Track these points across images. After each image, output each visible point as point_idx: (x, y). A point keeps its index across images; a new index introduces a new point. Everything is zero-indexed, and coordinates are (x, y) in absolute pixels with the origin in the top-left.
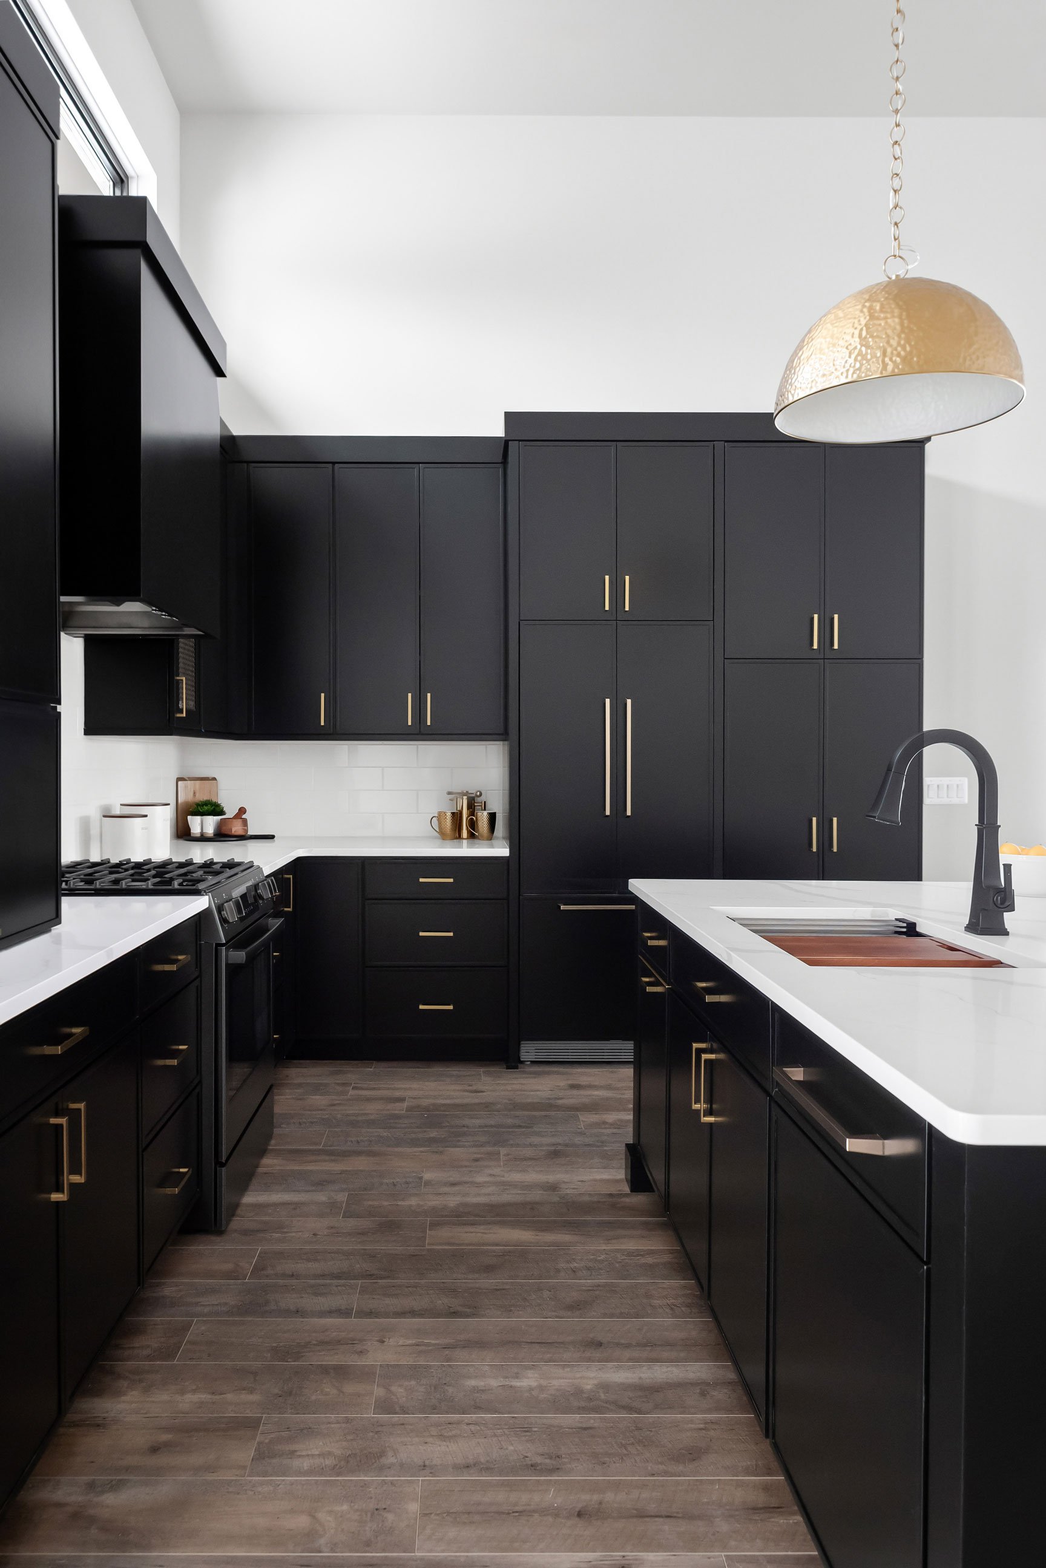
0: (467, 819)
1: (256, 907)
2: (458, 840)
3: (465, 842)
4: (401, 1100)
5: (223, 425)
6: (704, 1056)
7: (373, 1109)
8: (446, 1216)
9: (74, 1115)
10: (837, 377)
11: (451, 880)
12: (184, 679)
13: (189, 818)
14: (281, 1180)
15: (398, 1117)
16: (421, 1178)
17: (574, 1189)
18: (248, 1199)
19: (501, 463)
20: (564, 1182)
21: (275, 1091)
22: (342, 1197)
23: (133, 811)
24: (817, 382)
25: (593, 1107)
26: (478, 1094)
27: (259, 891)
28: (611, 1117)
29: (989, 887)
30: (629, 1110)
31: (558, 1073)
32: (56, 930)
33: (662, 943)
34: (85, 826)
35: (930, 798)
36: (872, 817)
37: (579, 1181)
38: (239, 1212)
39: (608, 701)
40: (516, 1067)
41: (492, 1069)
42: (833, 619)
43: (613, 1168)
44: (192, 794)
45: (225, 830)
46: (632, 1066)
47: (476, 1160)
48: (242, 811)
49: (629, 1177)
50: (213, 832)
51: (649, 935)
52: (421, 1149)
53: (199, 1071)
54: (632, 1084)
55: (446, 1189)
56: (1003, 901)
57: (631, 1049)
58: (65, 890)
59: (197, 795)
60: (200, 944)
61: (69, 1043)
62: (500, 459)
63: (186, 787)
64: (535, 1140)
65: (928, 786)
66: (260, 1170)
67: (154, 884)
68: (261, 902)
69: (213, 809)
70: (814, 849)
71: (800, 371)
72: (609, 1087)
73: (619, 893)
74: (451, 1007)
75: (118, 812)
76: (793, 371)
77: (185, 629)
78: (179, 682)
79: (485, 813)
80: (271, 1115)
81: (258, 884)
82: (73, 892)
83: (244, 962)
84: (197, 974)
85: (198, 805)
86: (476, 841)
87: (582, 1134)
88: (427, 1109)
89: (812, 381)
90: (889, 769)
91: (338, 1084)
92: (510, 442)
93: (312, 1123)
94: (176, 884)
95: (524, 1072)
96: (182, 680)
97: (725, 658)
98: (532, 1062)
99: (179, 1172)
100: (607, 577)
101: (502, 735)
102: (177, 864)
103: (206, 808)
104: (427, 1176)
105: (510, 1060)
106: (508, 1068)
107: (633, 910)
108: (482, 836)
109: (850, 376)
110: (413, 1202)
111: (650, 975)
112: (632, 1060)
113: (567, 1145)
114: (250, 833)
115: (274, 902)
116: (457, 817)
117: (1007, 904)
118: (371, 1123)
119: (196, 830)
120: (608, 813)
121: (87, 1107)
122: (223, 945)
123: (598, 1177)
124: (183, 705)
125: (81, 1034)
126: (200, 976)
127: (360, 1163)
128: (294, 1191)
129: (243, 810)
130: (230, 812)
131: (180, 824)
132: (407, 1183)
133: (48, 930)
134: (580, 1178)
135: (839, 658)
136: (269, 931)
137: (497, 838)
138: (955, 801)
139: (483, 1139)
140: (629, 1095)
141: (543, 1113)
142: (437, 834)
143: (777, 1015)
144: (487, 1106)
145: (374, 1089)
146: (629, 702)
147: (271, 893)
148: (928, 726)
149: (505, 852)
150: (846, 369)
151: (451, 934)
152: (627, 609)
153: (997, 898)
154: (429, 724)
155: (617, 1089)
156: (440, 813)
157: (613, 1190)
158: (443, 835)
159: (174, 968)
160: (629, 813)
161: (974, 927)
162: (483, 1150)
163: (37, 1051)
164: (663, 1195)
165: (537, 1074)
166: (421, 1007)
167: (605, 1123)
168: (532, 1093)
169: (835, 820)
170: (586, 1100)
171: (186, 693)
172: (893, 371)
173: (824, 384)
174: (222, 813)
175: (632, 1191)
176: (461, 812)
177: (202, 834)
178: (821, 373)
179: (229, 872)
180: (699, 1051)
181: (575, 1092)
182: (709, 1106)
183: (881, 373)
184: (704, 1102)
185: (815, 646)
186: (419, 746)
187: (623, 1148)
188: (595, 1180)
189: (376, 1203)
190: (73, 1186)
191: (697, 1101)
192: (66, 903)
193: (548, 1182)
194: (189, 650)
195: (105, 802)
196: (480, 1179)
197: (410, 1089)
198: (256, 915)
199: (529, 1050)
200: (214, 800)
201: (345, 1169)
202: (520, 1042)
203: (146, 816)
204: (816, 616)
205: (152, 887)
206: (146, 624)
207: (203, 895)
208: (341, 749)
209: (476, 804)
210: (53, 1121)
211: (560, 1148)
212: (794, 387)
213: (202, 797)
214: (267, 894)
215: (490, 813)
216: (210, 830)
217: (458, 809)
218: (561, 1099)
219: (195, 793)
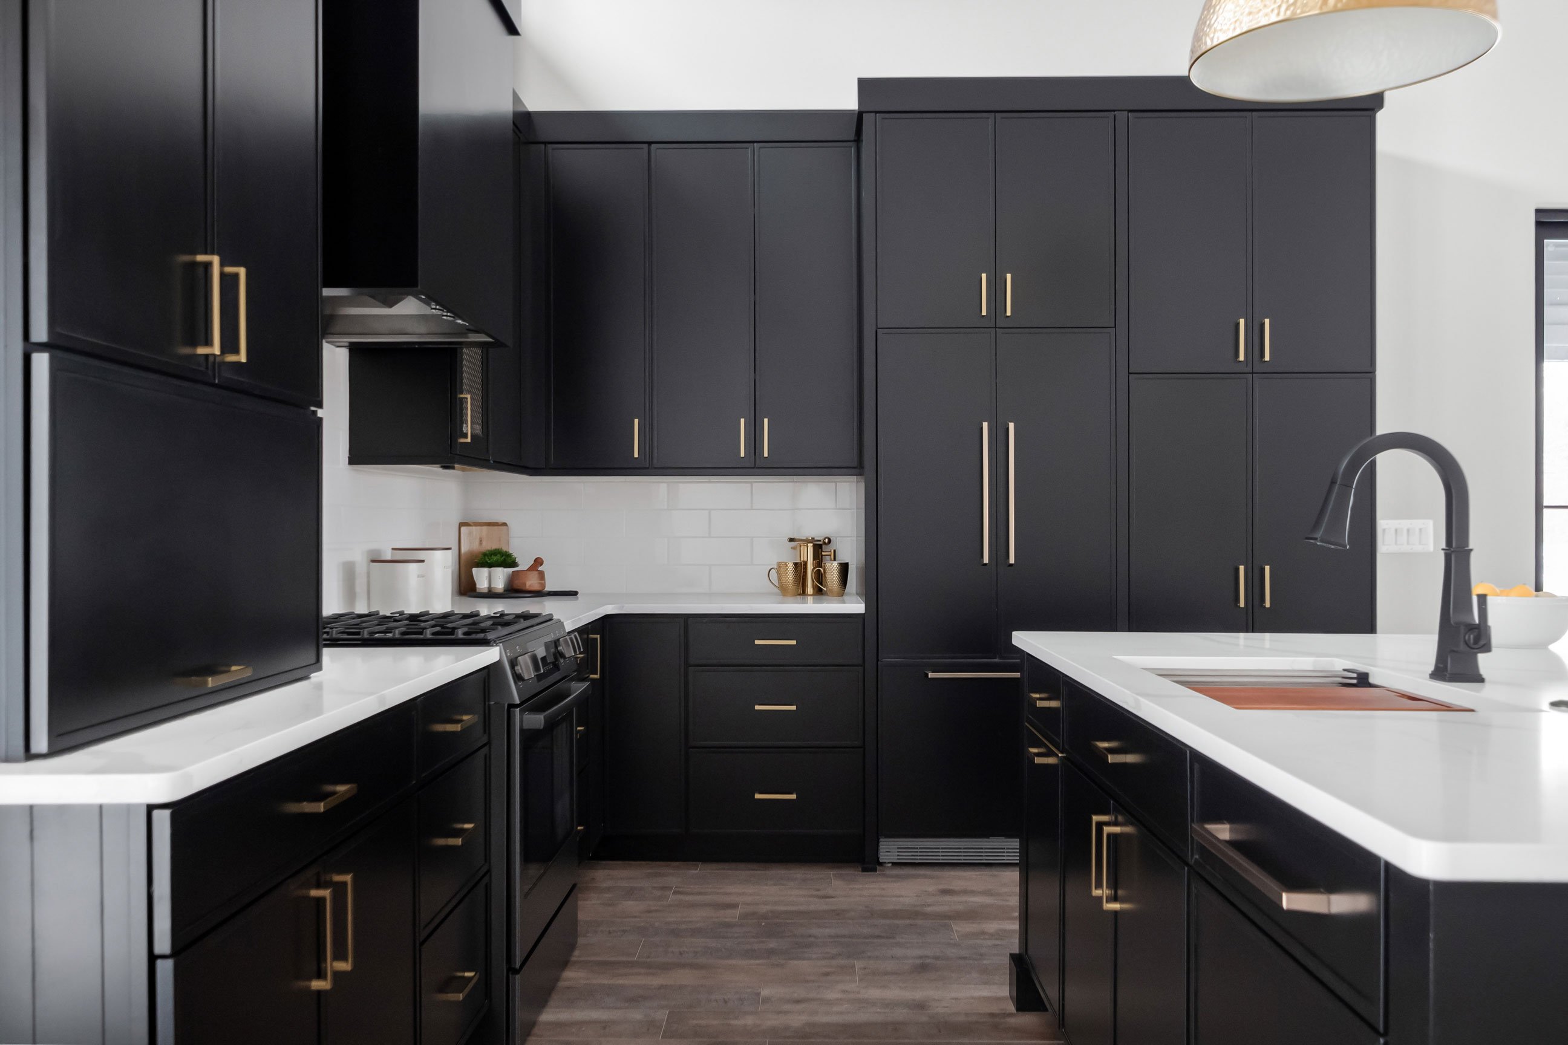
0: (813, 570)
1: (556, 667)
2: (802, 597)
3: (810, 599)
4: (734, 906)
5: (516, 98)
6: (1107, 830)
7: (698, 917)
8: (789, 1037)
9: (339, 890)
10: (1266, 15)
11: (794, 642)
12: (469, 396)
13: (474, 570)
14: (586, 995)
15: (728, 925)
16: (758, 994)
17: (945, 1007)
18: (547, 1016)
19: (854, 141)
20: (934, 1000)
21: (580, 895)
22: (662, 1015)
23: (405, 556)
24: (1241, 23)
25: (971, 915)
26: (827, 900)
27: (560, 648)
28: (992, 927)
29: (1459, 624)
30: (1013, 918)
31: (925, 876)
32: (315, 677)
33: (1054, 704)
34: (349, 572)
35: (1385, 546)
36: (1312, 539)
37: (953, 999)
38: (536, 1030)
39: (985, 425)
40: (875, 870)
41: (844, 872)
42: (1262, 325)
43: (994, 984)
44: (477, 542)
45: (518, 584)
46: (1018, 869)
47: (827, 974)
48: (538, 562)
49: (1015, 994)
50: (503, 586)
51: (1037, 696)
52: (758, 962)
53: (487, 858)
54: (1017, 890)
55: (787, 1007)
56: (1477, 640)
57: (1017, 849)
58: (325, 640)
59: (484, 543)
60: (489, 705)
61: (332, 801)
62: (852, 137)
63: (470, 533)
64: (898, 952)
65: (1384, 530)
66: (561, 984)
67: (433, 634)
68: (562, 661)
69: (505, 560)
70: (1242, 604)
71: (1221, 11)
72: (987, 893)
73: (1000, 658)
74: (794, 796)
75: (389, 558)
76: (1212, 11)
77: (470, 335)
78: (462, 401)
79: (835, 564)
80: (575, 922)
81: (559, 640)
82: (335, 643)
83: (542, 727)
84: (485, 740)
85: (485, 554)
86: (824, 597)
87: (956, 945)
88: (764, 917)
89: (1236, 21)
90: (1333, 482)
91: (654, 888)
92: (864, 115)
93: (624, 931)
94: (460, 633)
95: (884, 875)
96: (467, 398)
97: (1129, 373)
98: (894, 864)
99: (463, 977)
100: (984, 276)
101: (856, 468)
102: (461, 616)
103: (495, 558)
104: (765, 992)
105: (869, 863)
106: (864, 870)
107: (1018, 679)
108: (831, 591)
109: (1282, 13)
110: (749, 1021)
111: (1037, 744)
112: (1018, 862)
113: (937, 958)
114: (548, 588)
115: (578, 664)
116: (800, 568)
117: (1482, 643)
118: (696, 932)
119: (482, 584)
120: (986, 560)
121: (355, 880)
122: (517, 706)
123: (977, 994)
124: (467, 430)
125: (346, 792)
126: (488, 743)
127: (684, 977)
128: (603, 1008)
129: (540, 561)
130: (524, 564)
131: (463, 576)
132: (740, 999)
133: (306, 677)
134: (954, 995)
135: (1271, 372)
136: (570, 695)
137: (850, 594)
138: (1418, 548)
139: (834, 951)
140: (1014, 901)
141: (908, 922)
142: (776, 590)
143: (1196, 766)
144: (839, 914)
145: (700, 894)
146: (1011, 426)
147: (575, 651)
148: (1383, 428)
149: (857, 607)
150: (1278, 5)
151: (794, 708)
152: (1009, 313)
153: (1469, 637)
154: (766, 455)
155: (999, 894)
156: (779, 564)
157: (994, 1009)
158: (783, 590)
159: (457, 728)
160: (1012, 560)
161: (1440, 673)
162: (834, 962)
163: (294, 808)
164: (1057, 1010)
165: (900, 877)
166: (758, 796)
167: (983, 933)
168: (894, 899)
169: (1267, 568)
170: (960, 907)
171: (471, 416)
172: (1335, 6)
173: (1251, 24)
174: (514, 564)
175: (1018, 1010)
176: (805, 563)
177: (490, 588)
178: (1247, 10)
179: (523, 624)
180: (1100, 825)
181: (947, 898)
182: (1113, 892)
183: (1321, 8)
184: (1107, 887)
185: (1242, 358)
186: (754, 484)
187: (1007, 960)
188: (973, 998)
189: (703, 1022)
190: (337, 974)
191: (1099, 885)
192: (327, 654)
193: (914, 1000)
194: (474, 364)
195: (374, 546)
196: (831, 995)
197: (744, 894)
198: (557, 676)
199: (889, 849)
200: (504, 549)
201: (664, 983)
202: (878, 839)
203: (422, 561)
204: (1242, 321)
205: (431, 636)
206: (422, 329)
207: (493, 646)
208: (659, 487)
209: (823, 553)
210: (314, 893)
211: (928, 961)
212: (1213, 29)
213: (489, 546)
214: (569, 652)
215: (841, 564)
216: (499, 585)
217: (802, 560)
218: (929, 905)
219: (481, 541)
